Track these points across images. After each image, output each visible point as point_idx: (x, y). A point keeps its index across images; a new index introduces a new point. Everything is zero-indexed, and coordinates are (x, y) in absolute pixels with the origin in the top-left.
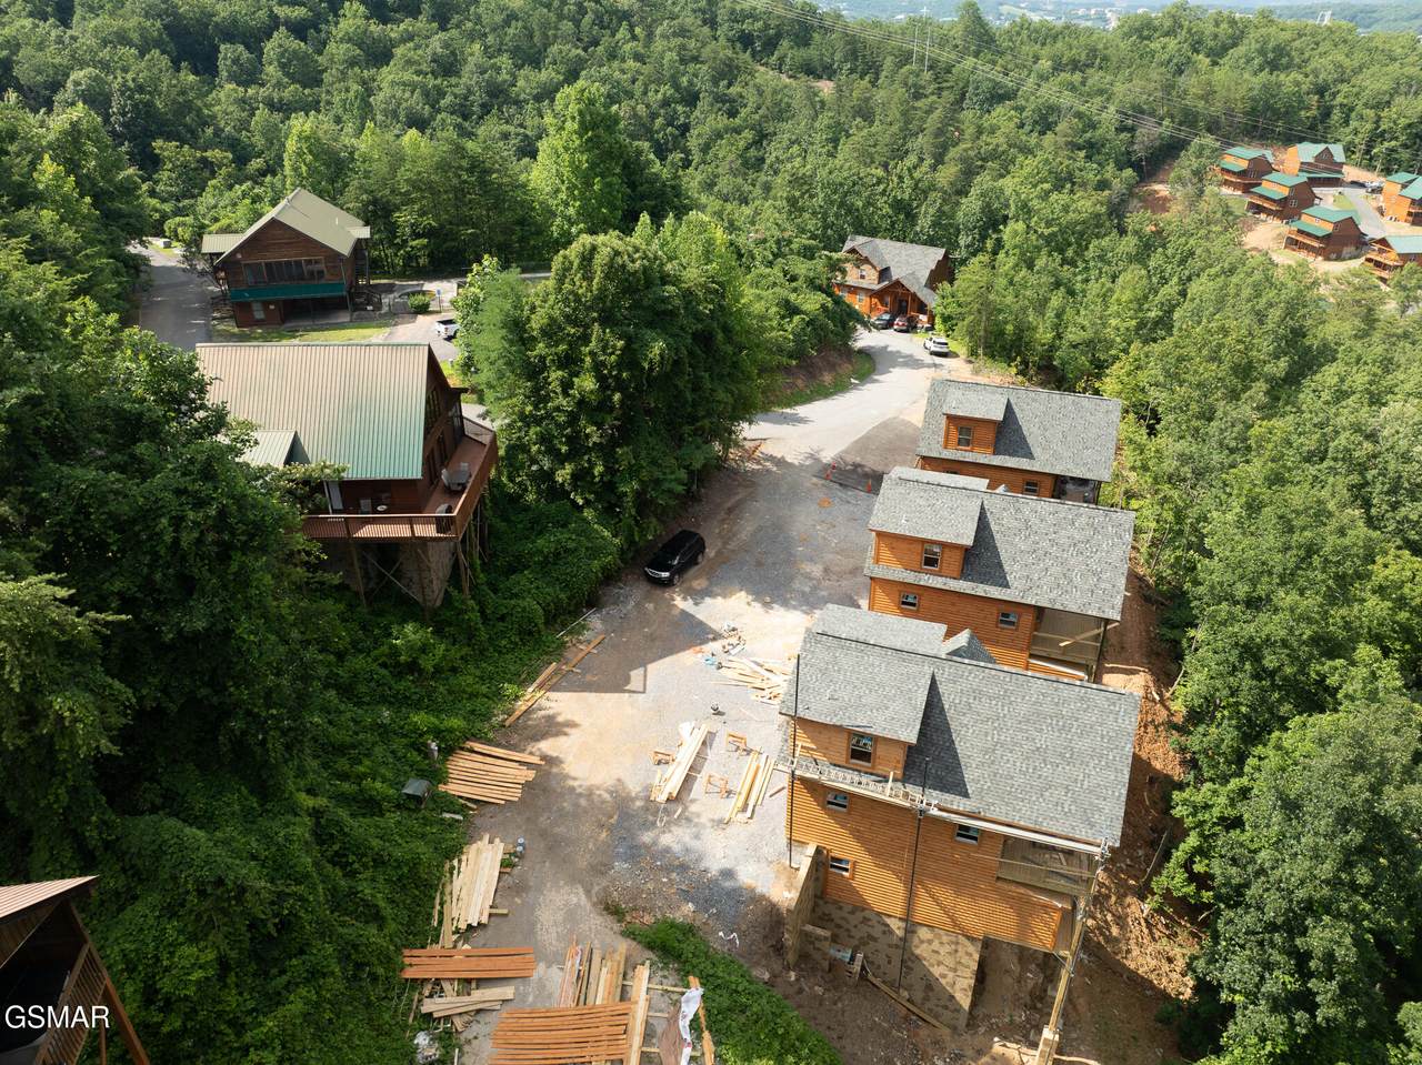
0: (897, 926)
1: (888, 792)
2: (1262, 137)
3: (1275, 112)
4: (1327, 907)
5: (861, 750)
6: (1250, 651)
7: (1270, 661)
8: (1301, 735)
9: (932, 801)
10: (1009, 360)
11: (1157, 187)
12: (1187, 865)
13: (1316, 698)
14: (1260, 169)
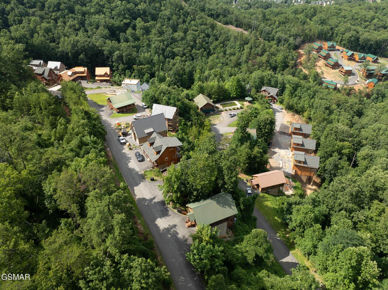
0: (300, 176)
1: (302, 165)
2: (320, 39)
3: (323, 34)
4: (332, 170)
5: (300, 162)
6: (326, 152)
7: (328, 153)
8: (331, 159)
9: (305, 165)
10: (291, 110)
11: (300, 51)
12: (320, 171)
13: (331, 156)
14: (320, 48)
